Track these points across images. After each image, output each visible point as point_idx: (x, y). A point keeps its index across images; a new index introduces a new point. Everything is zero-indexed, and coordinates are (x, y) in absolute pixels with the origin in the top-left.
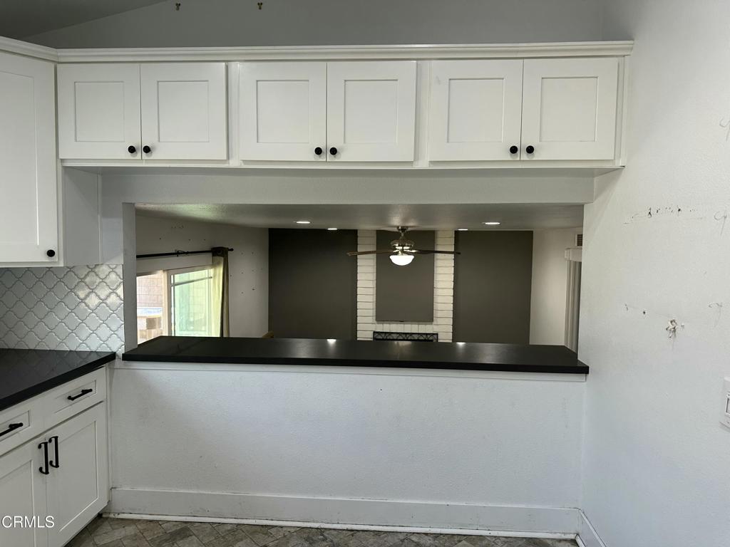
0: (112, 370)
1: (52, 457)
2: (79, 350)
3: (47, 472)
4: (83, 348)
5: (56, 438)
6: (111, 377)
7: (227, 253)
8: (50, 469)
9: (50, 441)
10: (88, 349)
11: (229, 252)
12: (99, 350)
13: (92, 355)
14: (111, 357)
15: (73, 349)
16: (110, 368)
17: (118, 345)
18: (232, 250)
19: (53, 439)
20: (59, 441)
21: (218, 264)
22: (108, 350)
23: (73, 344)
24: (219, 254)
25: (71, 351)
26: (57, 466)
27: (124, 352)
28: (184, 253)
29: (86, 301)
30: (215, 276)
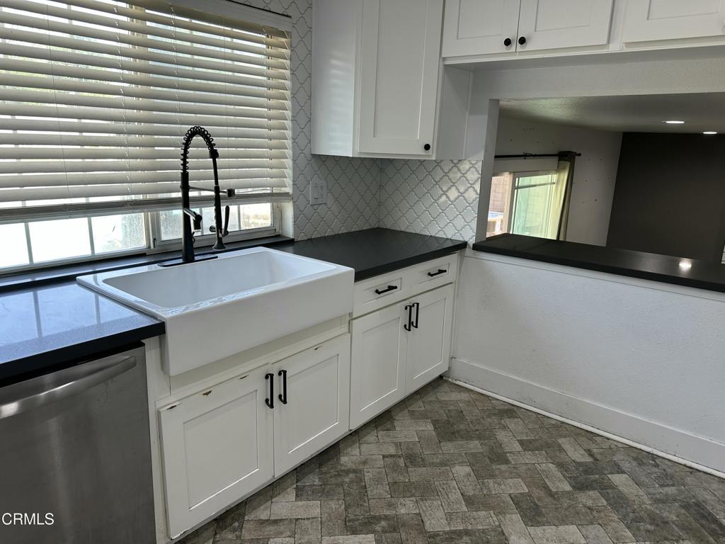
0: (462, 257)
1: (413, 319)
2: (437, 236)
3: (409, 330)
4: (441, 235)
5: (418, 304)
6: (461, 263)
7: (574, 158)
8: (412, 327)
9: (413, 305)
10: (444, 236)
11: (577, 157)
12: (454, 238)
13: (448, 241)
14: (463, 245)
15: (433, 234)
16: (461, 255)
17: (470, 236)
18: (579, 155)
19: (416, 305)
20: (420, 307)
21: (564, 169)
22: (461, 239)
23: (434, 231)
24: (565, 158)
25: (431, 236)
26: (416, 327)
27: (474, 242)
28: (532, 155)
29: (448, 194)
30: (558, 181)
